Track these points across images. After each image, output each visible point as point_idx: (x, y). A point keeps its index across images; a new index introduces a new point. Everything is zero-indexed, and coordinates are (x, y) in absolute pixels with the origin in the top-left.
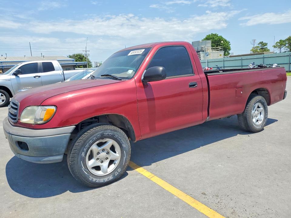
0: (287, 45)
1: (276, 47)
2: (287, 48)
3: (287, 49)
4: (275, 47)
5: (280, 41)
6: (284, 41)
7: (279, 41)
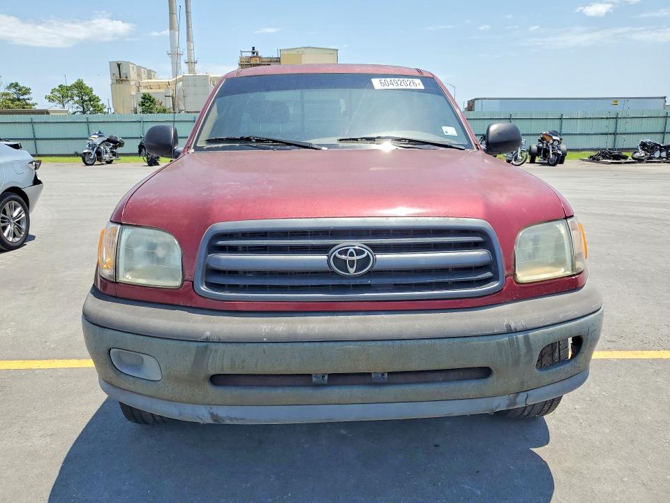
0: (76, 99)
1: (53, 100)
2: (77, 105)
3: (77, 107)
4: (51, 99)
5: (60, 87)
6: (69, 89)
7: (57, 88)
